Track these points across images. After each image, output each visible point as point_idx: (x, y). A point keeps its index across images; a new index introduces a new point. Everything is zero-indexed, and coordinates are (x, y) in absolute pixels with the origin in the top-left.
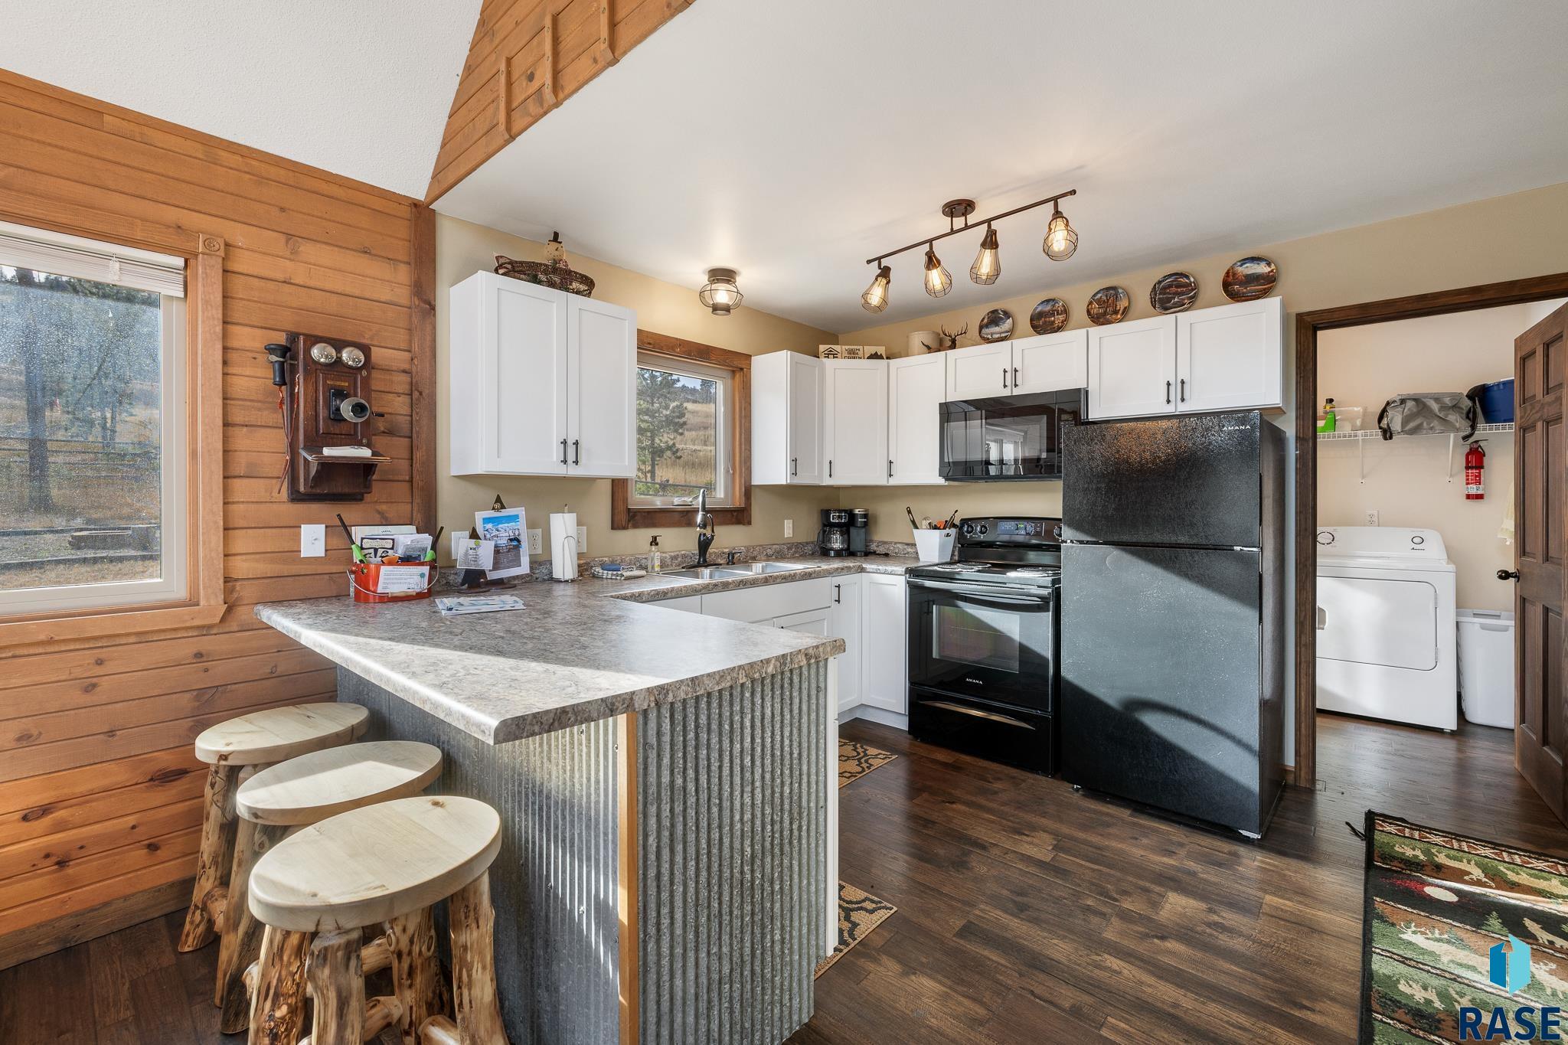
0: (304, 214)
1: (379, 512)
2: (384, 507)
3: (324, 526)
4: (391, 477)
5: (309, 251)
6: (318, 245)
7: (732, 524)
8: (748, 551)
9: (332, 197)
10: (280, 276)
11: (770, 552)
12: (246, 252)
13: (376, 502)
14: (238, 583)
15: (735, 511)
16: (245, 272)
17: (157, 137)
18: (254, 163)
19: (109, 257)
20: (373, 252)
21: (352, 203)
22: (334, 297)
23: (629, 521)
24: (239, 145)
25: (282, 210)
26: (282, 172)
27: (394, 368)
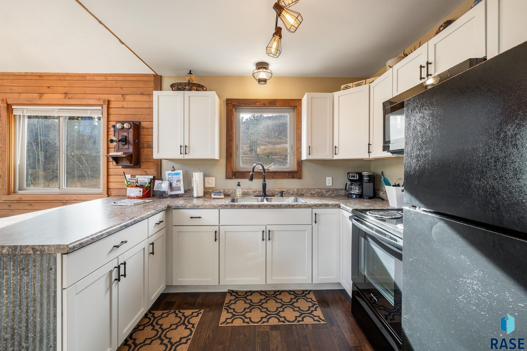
0: (127, 87)
1: (145, 171)
2: (146, 170)
3: (130, 175)
4: (148, 161)
5: (127, 97)
6: (130, 95)
7: (289, 178)
8: (298, 191)
9: (133, 81)
10: (121, 106)
11: (313, 192)
12: (113, 102)
13: (144, 168)
14: (111, 190)
15: (291, 172)
16: (113, 107)
17: (96, 78)
18: (115, 77)
19: (88, 110)
20: (144, 93)
21: (138, 81)
22: (133, 109)
23: (233, 176)
24: (112, 74)
25: (122, 88)
26: (121, 78)
27: (149, 127)
